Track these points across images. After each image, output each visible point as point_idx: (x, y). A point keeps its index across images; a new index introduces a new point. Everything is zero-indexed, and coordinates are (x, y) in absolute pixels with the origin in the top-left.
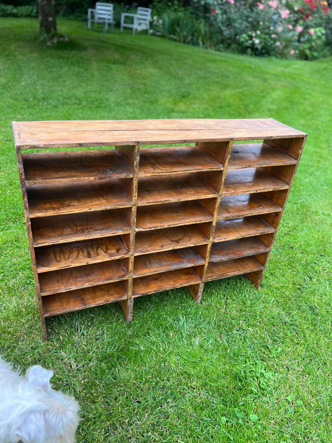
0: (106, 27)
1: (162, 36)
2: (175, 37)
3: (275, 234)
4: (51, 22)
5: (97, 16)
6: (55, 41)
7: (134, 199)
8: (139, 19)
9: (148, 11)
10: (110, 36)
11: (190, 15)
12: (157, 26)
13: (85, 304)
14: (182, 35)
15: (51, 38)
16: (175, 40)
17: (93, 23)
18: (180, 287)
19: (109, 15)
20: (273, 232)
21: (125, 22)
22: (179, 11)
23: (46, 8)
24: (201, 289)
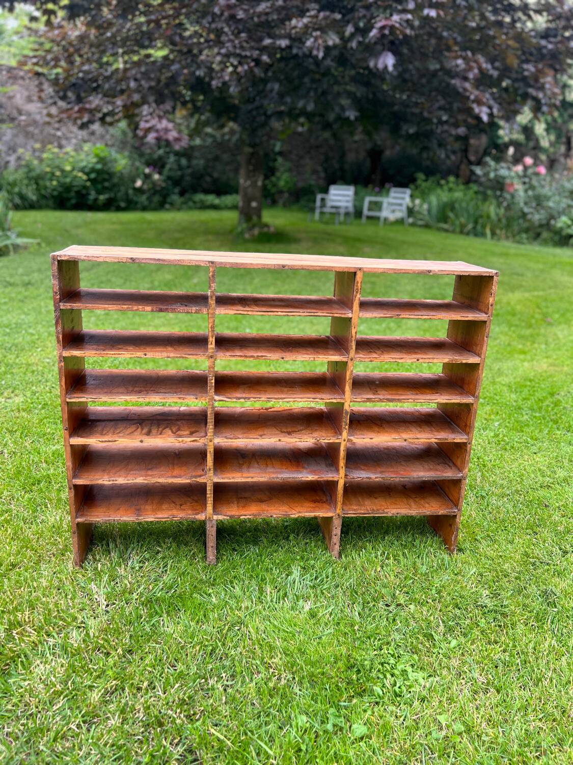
0: (342, 218)
1: (427, 226)
2: (445, 226)
3: (469, 446)
4: (254, 208)
5: (329, 204)
6: (256, 231)
7: (210, 346)
8: (392, 204)
9: (405, 193)
10: (344, 227)
11: (474, 196)
12: (419, 213)
13: (139, 515)
14: (457, 223)
15: (251, 229)
16: (446, 231)
17: (322, 213)
18: (297, 516)
19: (347, 201)
20: (465, 441)
21: (370, 209)
22: (456, 191)
23: (250, 190)
24: (337, 530)
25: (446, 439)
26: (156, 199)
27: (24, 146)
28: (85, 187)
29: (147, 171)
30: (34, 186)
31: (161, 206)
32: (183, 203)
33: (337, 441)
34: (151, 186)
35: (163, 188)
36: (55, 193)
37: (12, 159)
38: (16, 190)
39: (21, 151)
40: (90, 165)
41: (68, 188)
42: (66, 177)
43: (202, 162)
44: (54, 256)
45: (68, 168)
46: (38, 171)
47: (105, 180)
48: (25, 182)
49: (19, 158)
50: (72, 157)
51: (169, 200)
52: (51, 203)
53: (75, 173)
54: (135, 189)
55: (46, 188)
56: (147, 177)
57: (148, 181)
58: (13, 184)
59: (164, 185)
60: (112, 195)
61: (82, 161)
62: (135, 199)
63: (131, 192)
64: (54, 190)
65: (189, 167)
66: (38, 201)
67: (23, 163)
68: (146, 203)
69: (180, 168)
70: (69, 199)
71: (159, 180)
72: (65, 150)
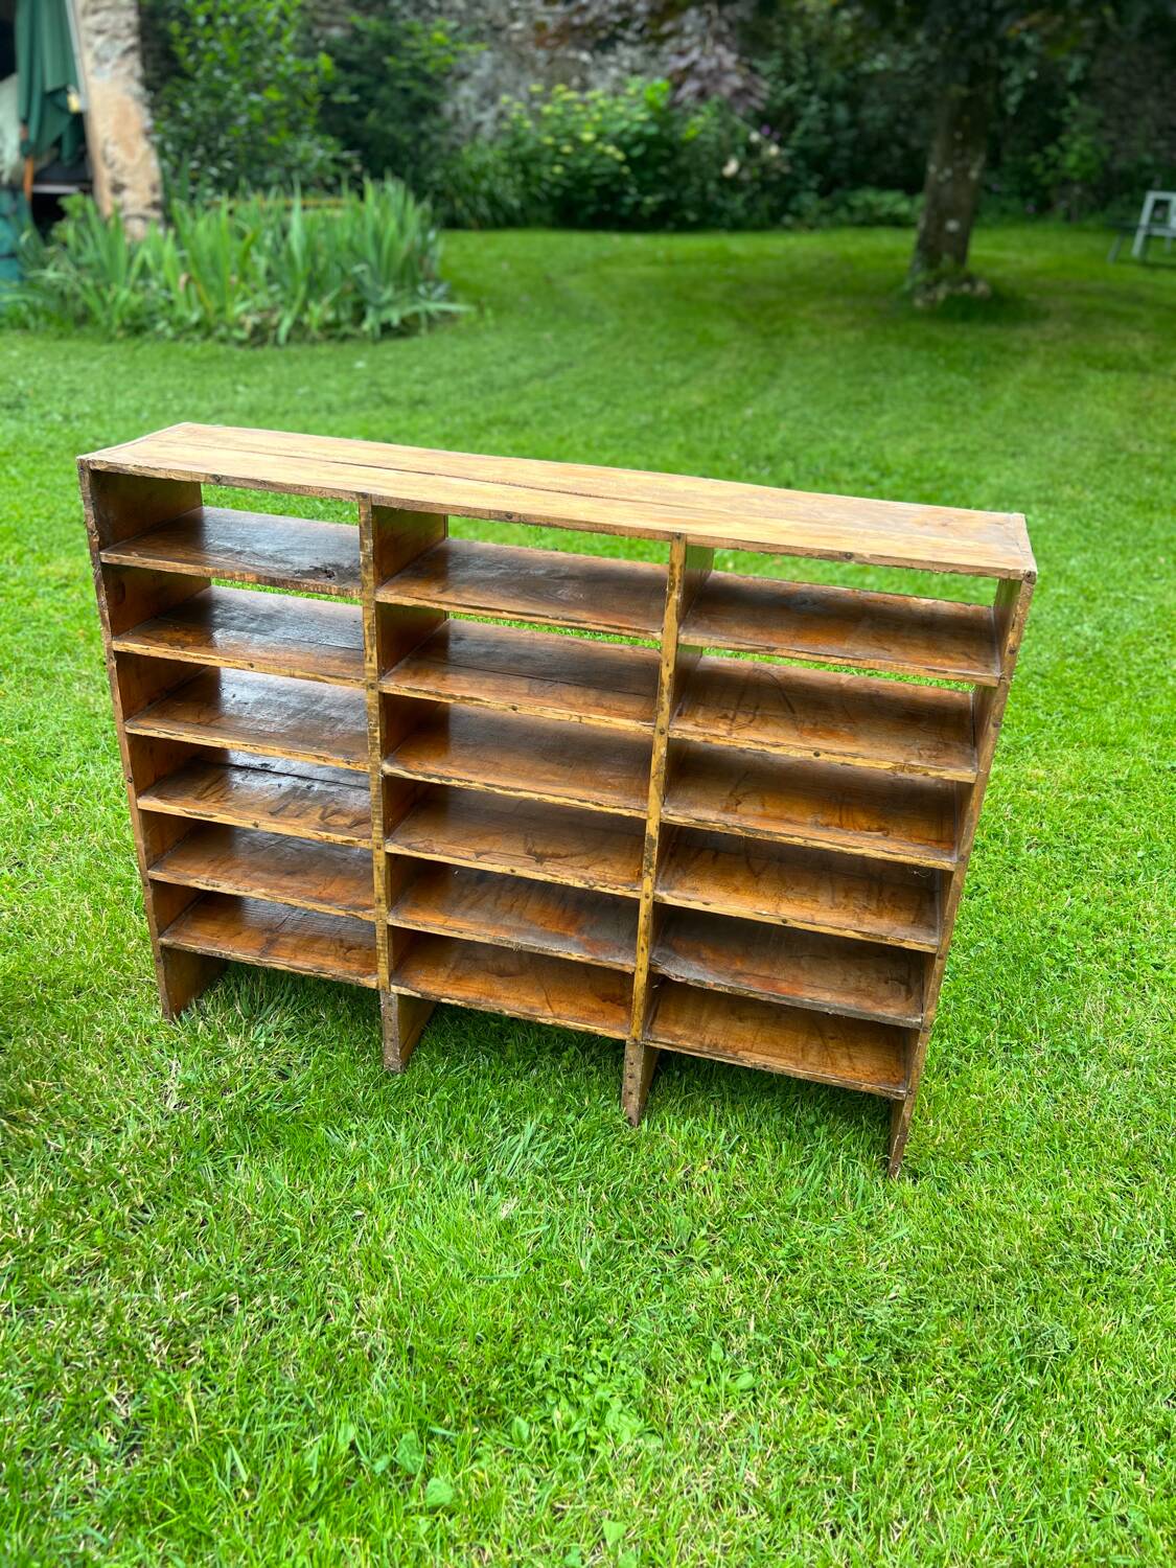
3: (938, 962)
4: (952, 234)
6: (941, 293)
7: (368, 665)
15: (932, 285)
17: (1153, 239)
18: (550, 1022)
20: (930, 950)
23: (947, 191)
24: (634, 1068)
25: (882, 937)
26: (765, 202)
27: (512, 91)
28: (618, 178)
29: (755, 137)
30: (520, 178)
31: (772, 221)
32: (824, 212)
33: (632, 895)
34: (757, 172)
35: (784, 177)
36: (558, 192)
37: (487, 117)
38: (484, 185)
39: (505, 98)
40: (636, 128)
41: (581, 180)
42: (582, 155)
43: (883, 112)
44: (82, 461)
45: (588, 136)
46: (530, 145)
47: (664, 161)
48: (504, 168)
49: (501, 116)
50: (601, 110)
51: (793, 206)
52: (546, 213)
53: (600, 146)
54: (723, 181)
55: (541, 179)
56: (752, 150)
57: (754, 162)
58: (479, 174)
59: (786, 169)
60: (673, 195)
61: (621, 117)
62: (720, 202)
63: (712, 186)
64: (555, 185)
65: (852, 124)
66: (522, 210)
67: (506, 126)
68: (742, 213)
69: (830, 126)
70: (583, 204)
71: (779, 157)
72: (590, 95)
